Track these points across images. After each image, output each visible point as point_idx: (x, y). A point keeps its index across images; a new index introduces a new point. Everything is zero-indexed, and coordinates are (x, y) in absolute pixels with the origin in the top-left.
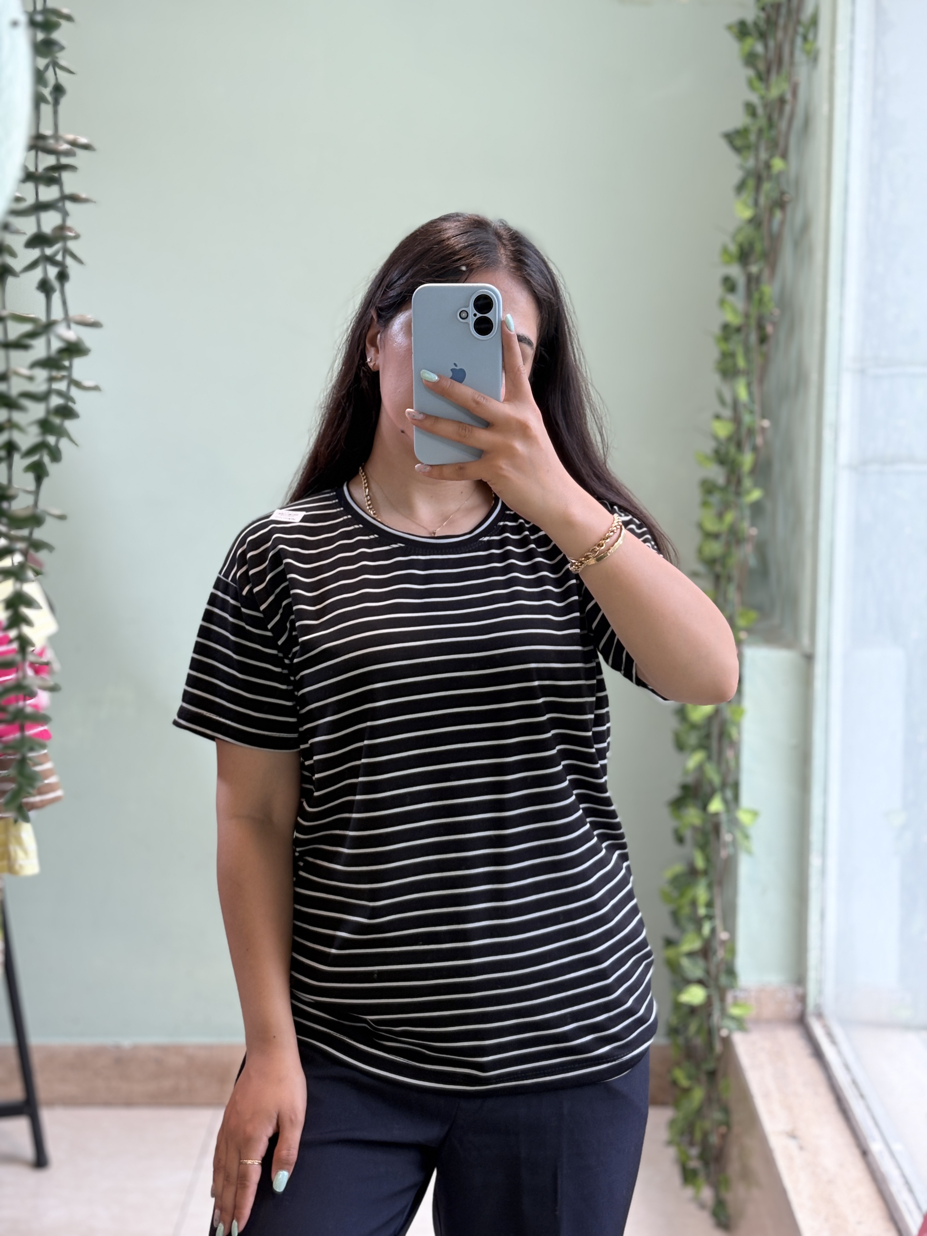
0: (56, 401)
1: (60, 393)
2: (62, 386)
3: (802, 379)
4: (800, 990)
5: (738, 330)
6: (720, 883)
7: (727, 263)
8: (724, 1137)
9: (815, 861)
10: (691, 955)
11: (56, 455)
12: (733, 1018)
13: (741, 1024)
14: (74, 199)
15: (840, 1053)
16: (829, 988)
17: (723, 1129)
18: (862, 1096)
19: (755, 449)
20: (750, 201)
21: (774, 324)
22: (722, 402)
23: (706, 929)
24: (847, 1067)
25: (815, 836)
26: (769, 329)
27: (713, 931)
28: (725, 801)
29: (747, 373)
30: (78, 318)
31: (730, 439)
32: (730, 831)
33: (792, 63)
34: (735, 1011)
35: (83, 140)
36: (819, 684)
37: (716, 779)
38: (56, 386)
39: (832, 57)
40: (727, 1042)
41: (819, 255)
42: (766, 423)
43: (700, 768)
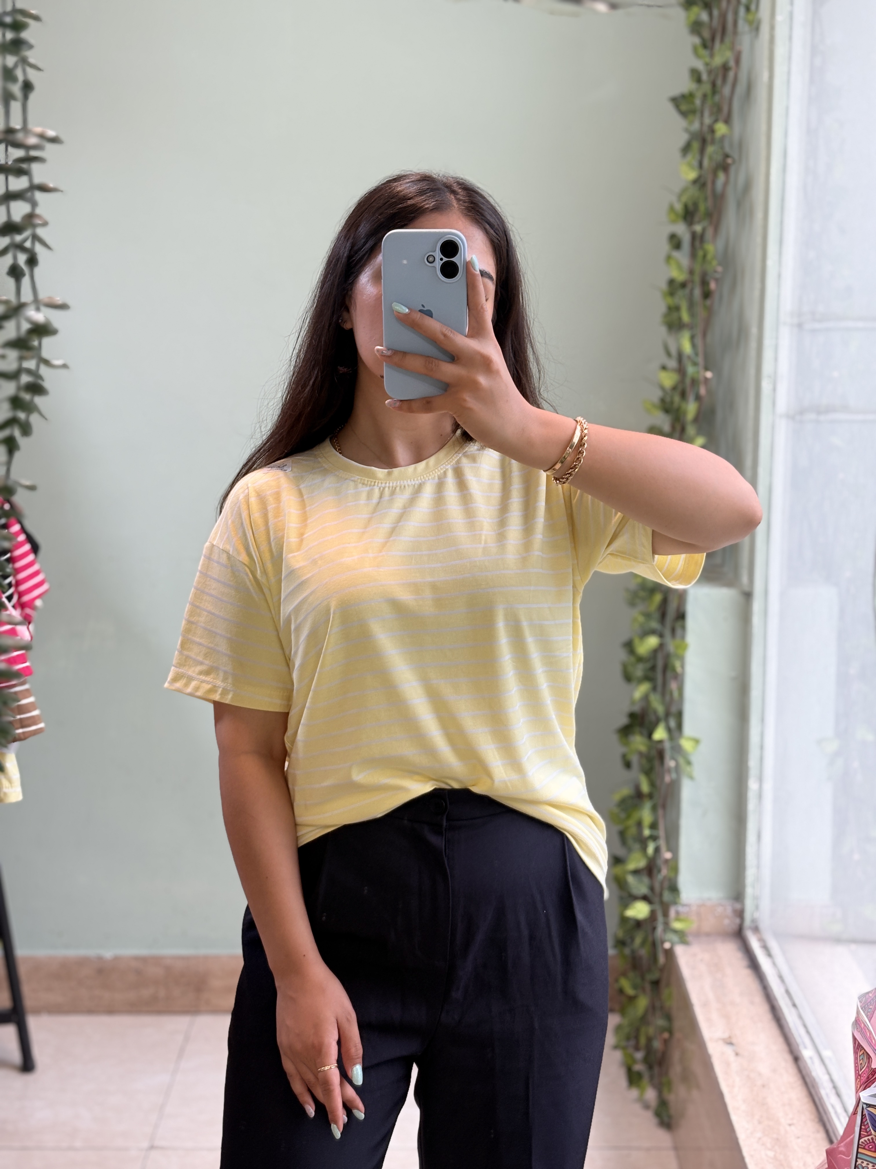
0: (25, 379)
1: (29, 372)
2: (30, 364)
3: (742, 331)
4: (738, 906)
5: (683, 285)
6: (664, 807)
7: (673, 222)
8: (666, 1042)
9: (753, 785)
10: (636, 872)
11: (26, 429)
12: (675, 932)
13: (683, 937)
14: (43, 188)
15: (774, 964)
16: (765, 904)
17: (666, 1035)
18: (794, 1005)
19: (698, 398)
20: (695, 163)
21: (717, 280)
22: (669, 354)
23: (650, 850)
24: (781, 978)
25: (753, 763)
26: (713, 285)
27: (657, 850)
28: (669, 730)
29: (690, 327)
30: (46, 300)
31: (674, 388)
32: (673, 758)
33: (735, 32)
34: (677, 925)
35: (51, 133)
36: (756, 620)
37: (660, 709)
38: (26, 364)
39: (772, 28)
40: (670, 954)
41: (759, 215)
42: (709, 375)
43: (646, 698)
